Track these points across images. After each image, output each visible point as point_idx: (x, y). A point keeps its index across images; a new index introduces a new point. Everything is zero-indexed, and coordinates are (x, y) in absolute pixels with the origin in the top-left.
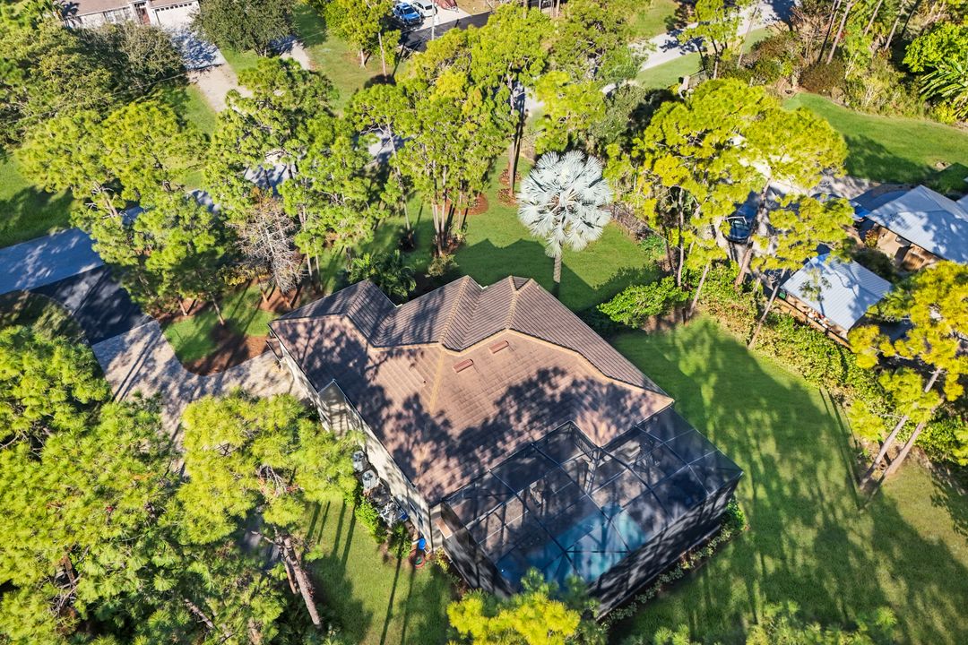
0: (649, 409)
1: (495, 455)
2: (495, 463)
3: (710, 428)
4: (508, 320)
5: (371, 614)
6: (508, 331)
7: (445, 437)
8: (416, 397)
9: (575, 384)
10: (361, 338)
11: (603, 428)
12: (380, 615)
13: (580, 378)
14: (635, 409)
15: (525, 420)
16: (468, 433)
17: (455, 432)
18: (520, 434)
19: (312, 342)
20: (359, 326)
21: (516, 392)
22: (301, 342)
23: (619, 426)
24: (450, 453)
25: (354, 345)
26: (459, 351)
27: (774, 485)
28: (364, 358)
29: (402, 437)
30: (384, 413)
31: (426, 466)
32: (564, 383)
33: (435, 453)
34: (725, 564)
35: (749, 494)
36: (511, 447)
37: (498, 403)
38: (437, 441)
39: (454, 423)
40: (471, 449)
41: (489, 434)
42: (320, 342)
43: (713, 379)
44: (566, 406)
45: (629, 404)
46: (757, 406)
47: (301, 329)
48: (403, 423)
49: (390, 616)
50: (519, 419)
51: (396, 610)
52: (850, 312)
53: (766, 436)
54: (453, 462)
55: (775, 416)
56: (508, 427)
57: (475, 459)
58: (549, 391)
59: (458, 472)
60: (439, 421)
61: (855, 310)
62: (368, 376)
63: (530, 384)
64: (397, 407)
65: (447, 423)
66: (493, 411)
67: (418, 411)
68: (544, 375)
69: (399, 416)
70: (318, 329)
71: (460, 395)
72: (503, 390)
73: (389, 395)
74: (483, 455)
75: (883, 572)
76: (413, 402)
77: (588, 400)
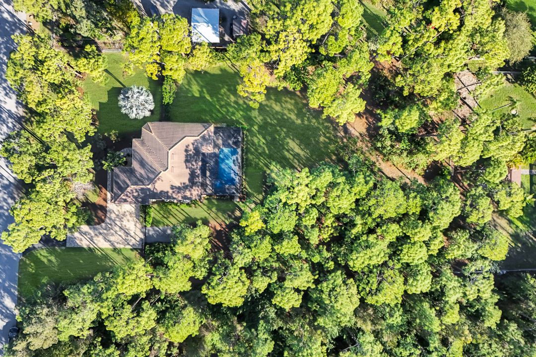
0: (212, 132)
1: (198, 177)
2: (200, 178)
3: (218, 107)
4: (166, 148)
5: (206, 217)
6: (169, 151)
7: (187, 186)
8: (172, 186)
9: (193, 144)
10: (142, 187)
11: (209, 148)
12: (207, 215)
13: (193, 142)
14: (209, 136)
15: (194, 164)
16: (190, 180)
17: (187, 183)
18: (197, 168)
19: (132, 197)
20: (136, 184)
21: (187, 161)
22: (129, 200)
23: (210, 143)
24: (192, 187)
25: (142, 189)
26: (167, 168)
27: (242, 108)
28: (149, 189)
29: (180, 195)
30: (169, 194)
31: (191, 194)
32: (191, 147)
33: (190, 191)
34: (249, 138)
35: (240, 116)
36: (199, 172)
37: (187, 168)
38: (187, 188)
39: (185, 182)
40: (194, 182)
41: (193, 175)
42: (133, 196)
43: (205, 90)
44: (197, 151)
45: (207, 136)
46: (220, 89)
47: (124, 197)
48: (176, 192)
49: (209, 214)
50: (193, 165)
51: (209, 212)
52: (215, 35)
53: (229, 96)
54: (194, 188)
55: (226, 87)
56: (194, 169)
57: (196, 182)
58: (191, 153)
59: (197, 188)
60: (183, 185)
61: (216, 33)
62: (155, 191)
63: (187, 156)
64: (171, 191)
65: (184, 184)
66: (188, 171)
67: (176, 187)
68: (186, 151)
69: (173, 192)
70: (128, 194)
71: (180, 176)
72: (184, 164)
73: (165, 191)
74: (196, 180)
75: (274, 106)
76: (172, 187)
77: (199, 145)
